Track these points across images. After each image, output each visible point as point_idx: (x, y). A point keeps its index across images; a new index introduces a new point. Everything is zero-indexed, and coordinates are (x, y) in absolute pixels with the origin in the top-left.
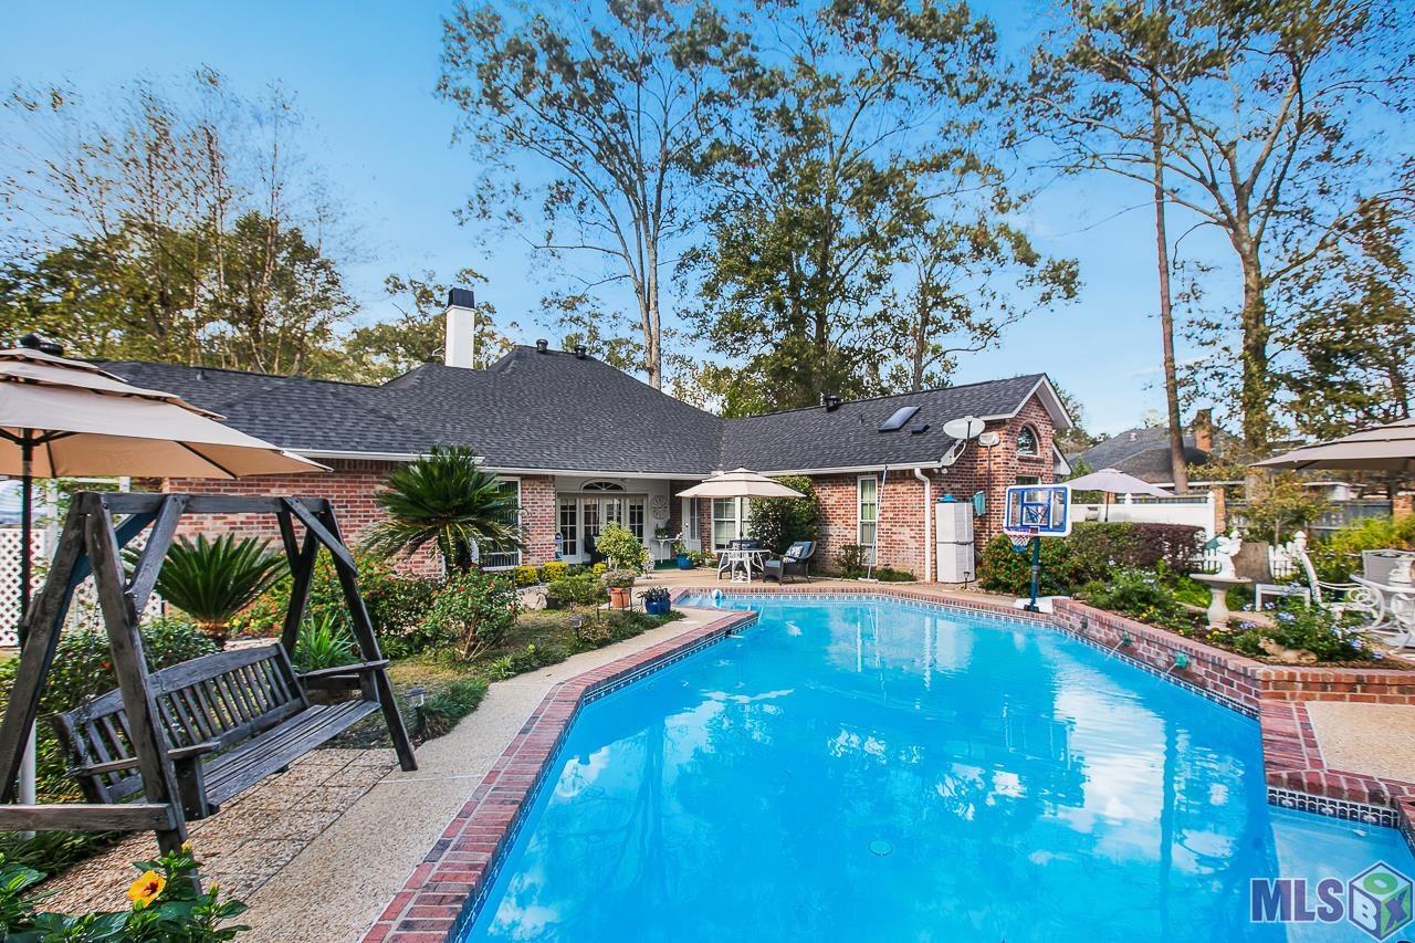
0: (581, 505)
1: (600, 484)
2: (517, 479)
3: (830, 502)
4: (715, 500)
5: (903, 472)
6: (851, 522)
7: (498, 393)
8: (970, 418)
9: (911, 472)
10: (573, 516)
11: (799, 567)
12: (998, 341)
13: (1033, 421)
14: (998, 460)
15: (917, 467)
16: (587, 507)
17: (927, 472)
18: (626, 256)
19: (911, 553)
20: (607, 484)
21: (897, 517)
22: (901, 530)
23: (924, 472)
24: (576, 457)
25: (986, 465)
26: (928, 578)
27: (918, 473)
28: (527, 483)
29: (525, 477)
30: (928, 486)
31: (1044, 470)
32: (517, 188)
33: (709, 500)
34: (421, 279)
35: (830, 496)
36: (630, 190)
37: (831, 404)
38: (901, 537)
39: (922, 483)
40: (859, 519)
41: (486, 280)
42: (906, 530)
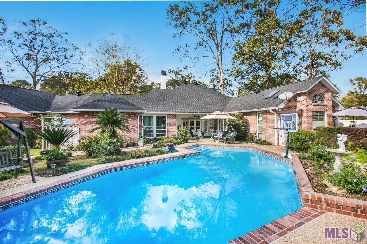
0: (195, 121)
1: (194, 116)
2: (166, 115)
3: (250, 120)
4: (224, 120)
5: (266, 111)
6: (255, 126)
7: (168, 94)
8: (285, 92)
9: (269, 110)
10: (193, 124)
11: (232, 139)
12: (340, 67)
13: (321, 92)
14: (304, 106)
15: (271, 109)
16: (197, 122)
17: (274, 110)
18: (214, 57)
19: (272, 136)
20: (196, 116)
21: (267, 124)
22: (269, 129)
23: (273, 110)
24: (182, 109)
25: (300, 107)
26: (276, 144)
27: (271, 111)
28: (168, 116)
29: (168, 115)
30: (275, 114)
31: (327, 109)
32: (186, 45)
33: (222, 120)
34: (176, 69)
35: (250, 118)
36: (214, 40)
37: (257, 91)
38: (269, 131)
39: (274, 114)
40: (258, 125)
41: (190, 68)
42: (270, 129)
